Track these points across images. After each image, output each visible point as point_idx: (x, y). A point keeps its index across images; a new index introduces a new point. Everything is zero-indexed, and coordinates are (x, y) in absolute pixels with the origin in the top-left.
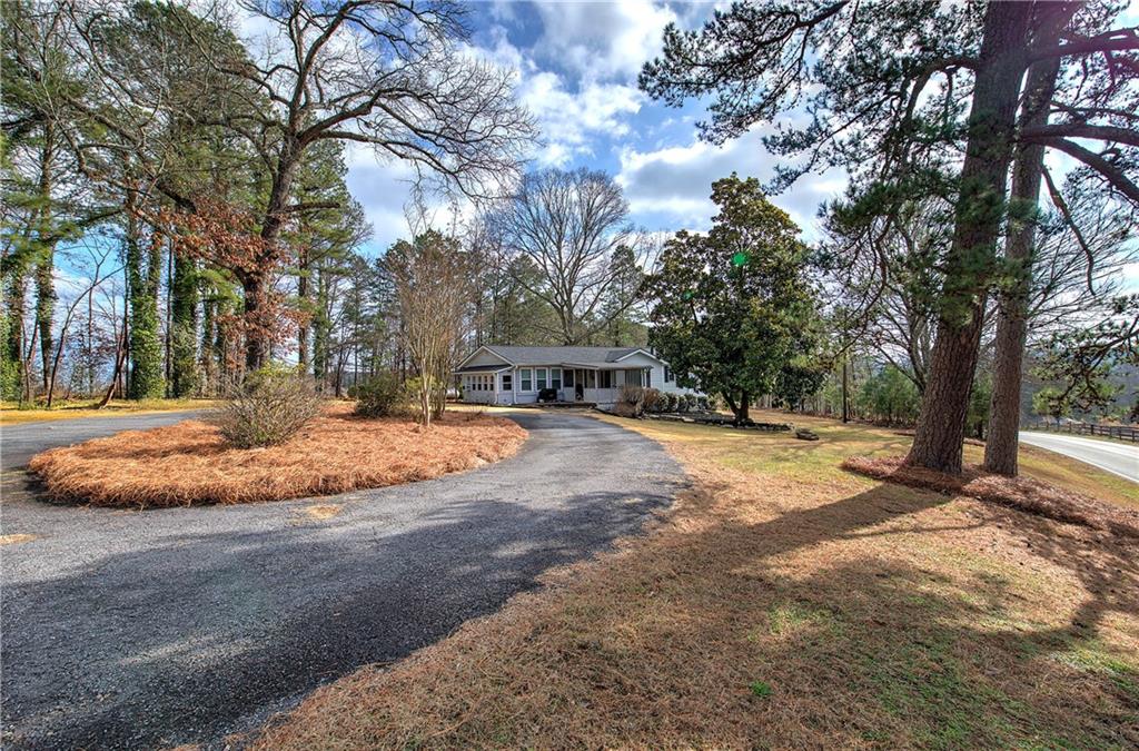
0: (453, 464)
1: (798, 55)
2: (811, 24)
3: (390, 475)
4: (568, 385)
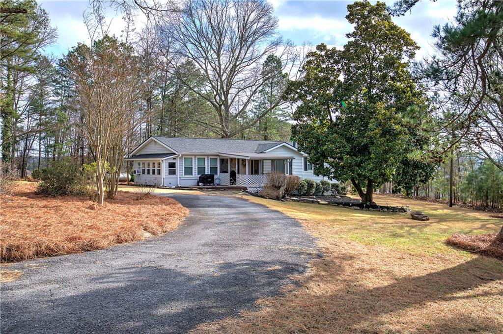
0: (123, 236)
3: (68, 245)
4: (224, 171)
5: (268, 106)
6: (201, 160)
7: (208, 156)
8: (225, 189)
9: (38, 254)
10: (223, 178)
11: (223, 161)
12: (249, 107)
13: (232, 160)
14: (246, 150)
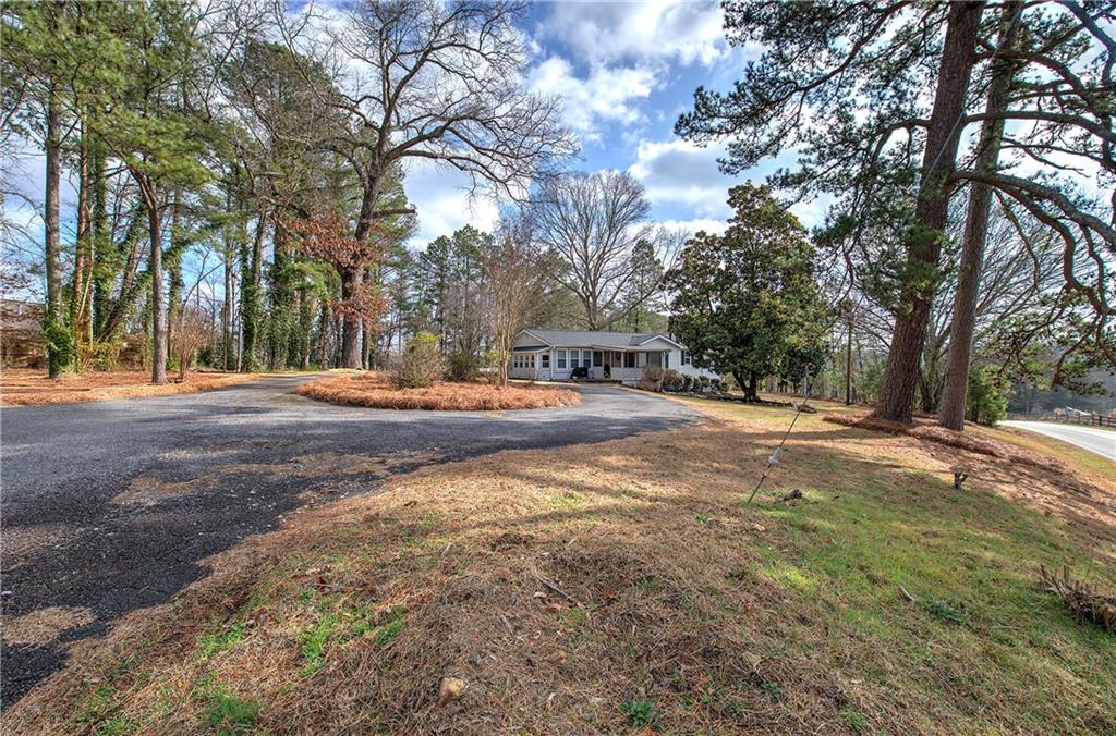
0: (549, 402)
1: (797, 110)
2: (807, 89)
3: (517, 403)
4: (597, 364)
5: (639, 296)
6: (574, 353)
7: (581, 348)
8: (600, 382)
9: (502, 407)
10: (598, 372)
11: (597, 354)
12: (617, 297)
13: (605, 352)
14: (620, 341)
